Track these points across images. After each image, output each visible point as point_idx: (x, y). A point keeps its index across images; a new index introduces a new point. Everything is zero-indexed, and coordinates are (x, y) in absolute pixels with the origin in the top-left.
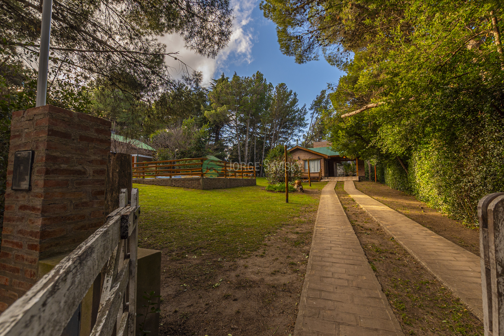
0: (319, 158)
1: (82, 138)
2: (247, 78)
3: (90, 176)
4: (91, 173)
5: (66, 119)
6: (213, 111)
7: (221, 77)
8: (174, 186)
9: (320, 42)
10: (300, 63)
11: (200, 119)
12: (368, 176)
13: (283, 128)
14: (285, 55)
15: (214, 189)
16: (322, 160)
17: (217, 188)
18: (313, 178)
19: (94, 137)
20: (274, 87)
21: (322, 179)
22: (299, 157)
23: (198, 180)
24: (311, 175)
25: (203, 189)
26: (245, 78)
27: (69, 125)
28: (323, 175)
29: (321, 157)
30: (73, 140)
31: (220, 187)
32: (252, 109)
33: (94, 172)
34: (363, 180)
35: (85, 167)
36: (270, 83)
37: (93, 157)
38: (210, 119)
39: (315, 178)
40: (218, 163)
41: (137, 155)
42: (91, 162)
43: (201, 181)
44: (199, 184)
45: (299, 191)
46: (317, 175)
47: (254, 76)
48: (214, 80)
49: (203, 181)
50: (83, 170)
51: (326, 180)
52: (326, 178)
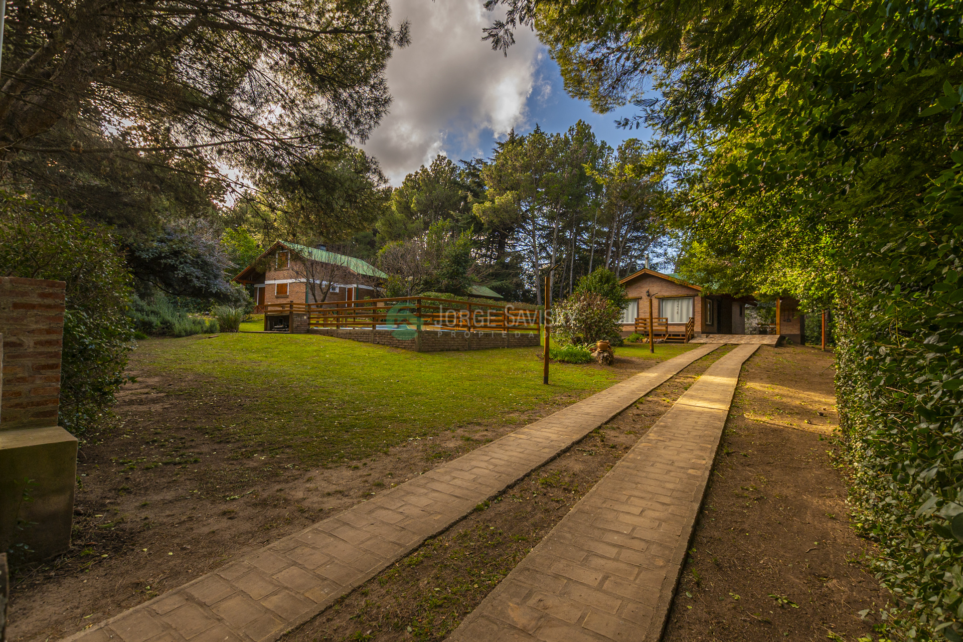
0: (691, 293)
1: (16, 306)
2: (555, 135)
3: (29, 347)
4: (32, 344)
6: (488, 204)
7: (508, 138)
10: (602, 111)
11: (467, 219)
12: (820, 334)
14: (577, 98)
15: (442, 350)
16: (698, 300)
17: (448, 350)
18: (674, 335)
19: (36, 303)
20: (615, 147)
21: (693, 337)
22: (648, 292)
24: (670, 329)
25: (420, 351)
26: (552, 135)
28: (698, 328)
29: (696, 293)
30: (4, 309)
31: (455, 348)
32: (561, 196)
33: (35, 344)
34: (790, 343)
35: (22, 338)
36: (603, 142)
37: (34, 326)
38: (483, 219)
39: (679, 335)
40: (491, 302)
41: (355, 286)
42: (33, 332)
44: (413, 342)
45: (600, 362)
46: (683, 329)
47: (571, 130)
48: (499, 143)
49: (419, 337)
50: (18, 342)
51: (702, 341)
52: (704, 336)
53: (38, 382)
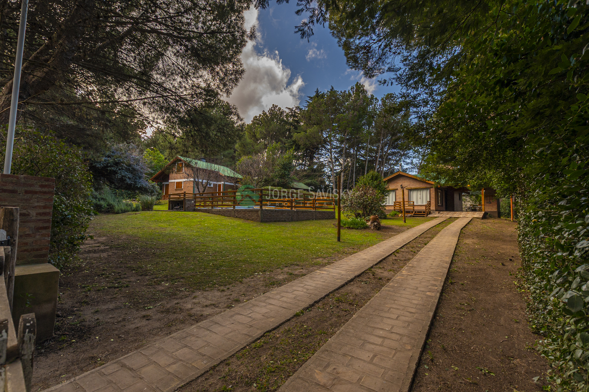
0: (428, 186)
1: (26, 192)
2: (343, 92)
4: (35, 214)
5: (14, 181)
6: (303, 133)
7: (315, 94)
8: (237, 217)
9: (393, 50)
10: (370, 77)
11: (290, 142)
12: (510, 211)
13: (394, 148)
14: (354, 69)
15: (275, 221)
16: (433, 190)
17: (279, 221)
18: (418, 212)
19: (38, 190)
21: (430, 213)
22: (401, 185)
23: (257, 211)
24: (416, 208)
25: (262, 221)
26: (341, 92)
27: (16, 184)
28: (433, 207)
29: (431, 186)
30: (20, 194)
31: (283, 220)
32: (347, 128)
33: (36, 214)
35: (29, 211)
36: (372, 95)
37: (36, 204)
38: (300, 143)
39: (421, 212)
41: (223, 183)
42: (35, 207)
43: (259, 212)
44: (258, 216)
45: (372, 228)
46: (424, 208)
47: (352, 88)
49: (261, 213)
50: (27, 213)
51: (436, 216)
52: (437, 212)
53: (38, 237)
